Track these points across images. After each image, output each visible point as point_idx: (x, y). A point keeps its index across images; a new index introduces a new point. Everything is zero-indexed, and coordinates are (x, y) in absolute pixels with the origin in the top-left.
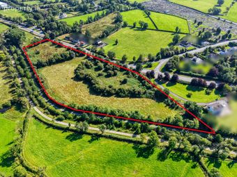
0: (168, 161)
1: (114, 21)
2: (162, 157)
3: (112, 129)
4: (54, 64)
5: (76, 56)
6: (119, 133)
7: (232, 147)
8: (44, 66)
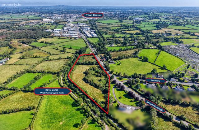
0: (79, 112)
1: (134, 53)
2: (78, 110)
3: (74, 93)
4: (84, 65)
5: (95, 64)
6: (75, 96)
7: (106, 122)
8: (80, 64)
